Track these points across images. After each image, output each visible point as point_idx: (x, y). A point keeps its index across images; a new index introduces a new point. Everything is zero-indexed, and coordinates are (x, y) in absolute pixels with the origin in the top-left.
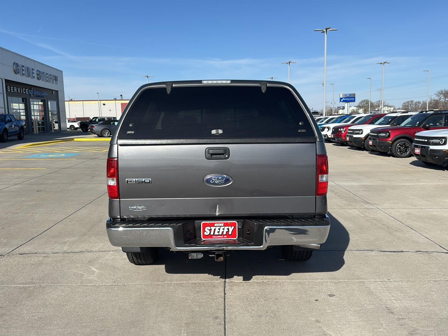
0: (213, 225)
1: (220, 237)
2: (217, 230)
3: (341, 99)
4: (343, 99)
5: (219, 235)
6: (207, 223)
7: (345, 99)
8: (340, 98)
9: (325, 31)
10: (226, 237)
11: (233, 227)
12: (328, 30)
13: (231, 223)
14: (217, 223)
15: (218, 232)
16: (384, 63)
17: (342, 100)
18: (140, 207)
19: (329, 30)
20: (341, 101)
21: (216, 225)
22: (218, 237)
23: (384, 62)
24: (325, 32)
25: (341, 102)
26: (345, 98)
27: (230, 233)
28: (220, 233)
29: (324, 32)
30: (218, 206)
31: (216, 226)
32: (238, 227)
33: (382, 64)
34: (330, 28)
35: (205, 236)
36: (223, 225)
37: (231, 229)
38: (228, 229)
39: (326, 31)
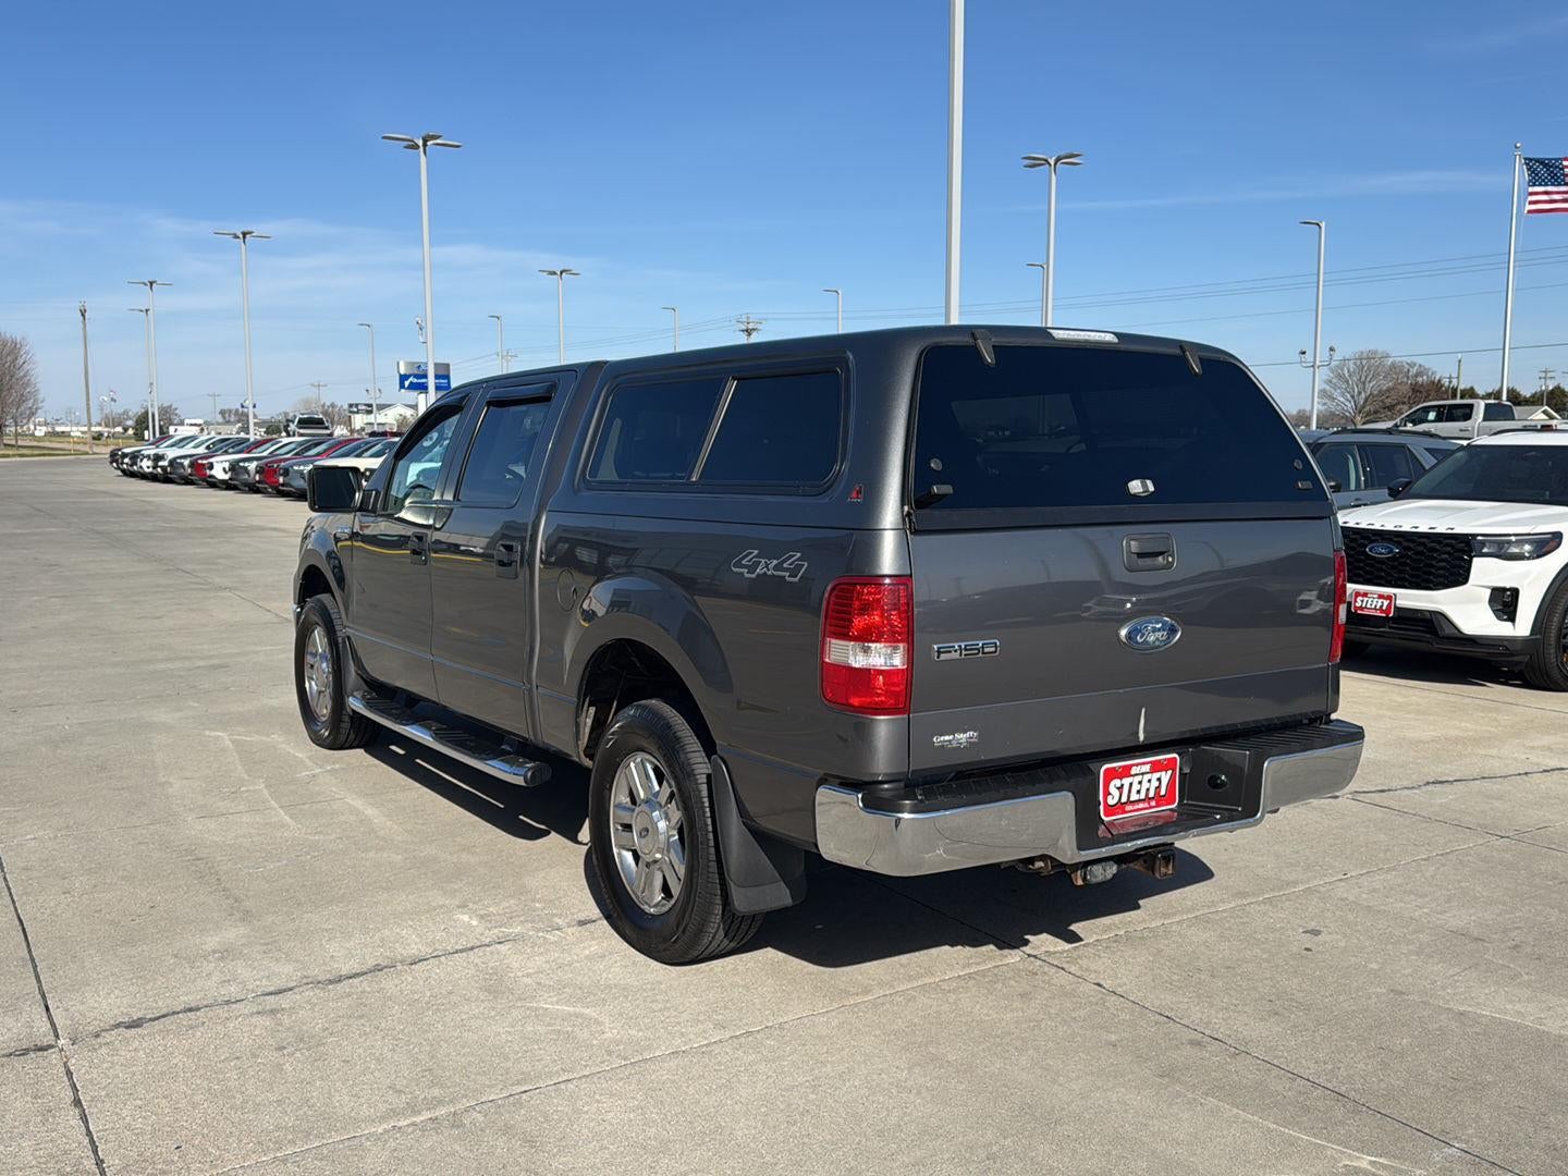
0: (1126, 772)
1: (1141, 806)
2: (1136, 787)
3: (403, 378)
4: (411, 379)
5: (1139, 801)
6: (1114, 768)
7: (416, 380)
8: (401, 375)
9: (420, 143)
10: (1153, 803)
11: (1170, 772)
12: (429, 143)
13: (1165, 760)
14: (1137, 765)
15: (1138, 792)
16: (561, 273)
17: (407, 383)
18: (962, 737)
19: (432, 142)
20: (402, 386)
21: (1134, 770)
22: (1137, 807)
23: (562, 269)
24: (422, 149)
25: (403, 390)
26: (416, 376)
27: (1163, 792)
28: (1143, 796)
29: (416, 147)
30: (1143, 710)
31: (1133, 776)
32: (1181, 769)
33: (555, 273)
34: (438, 137)
35: (1110, 810)
36: (1147, 768)
37: (1165, 777)
38: (1159, 779)
39: (425, 145)
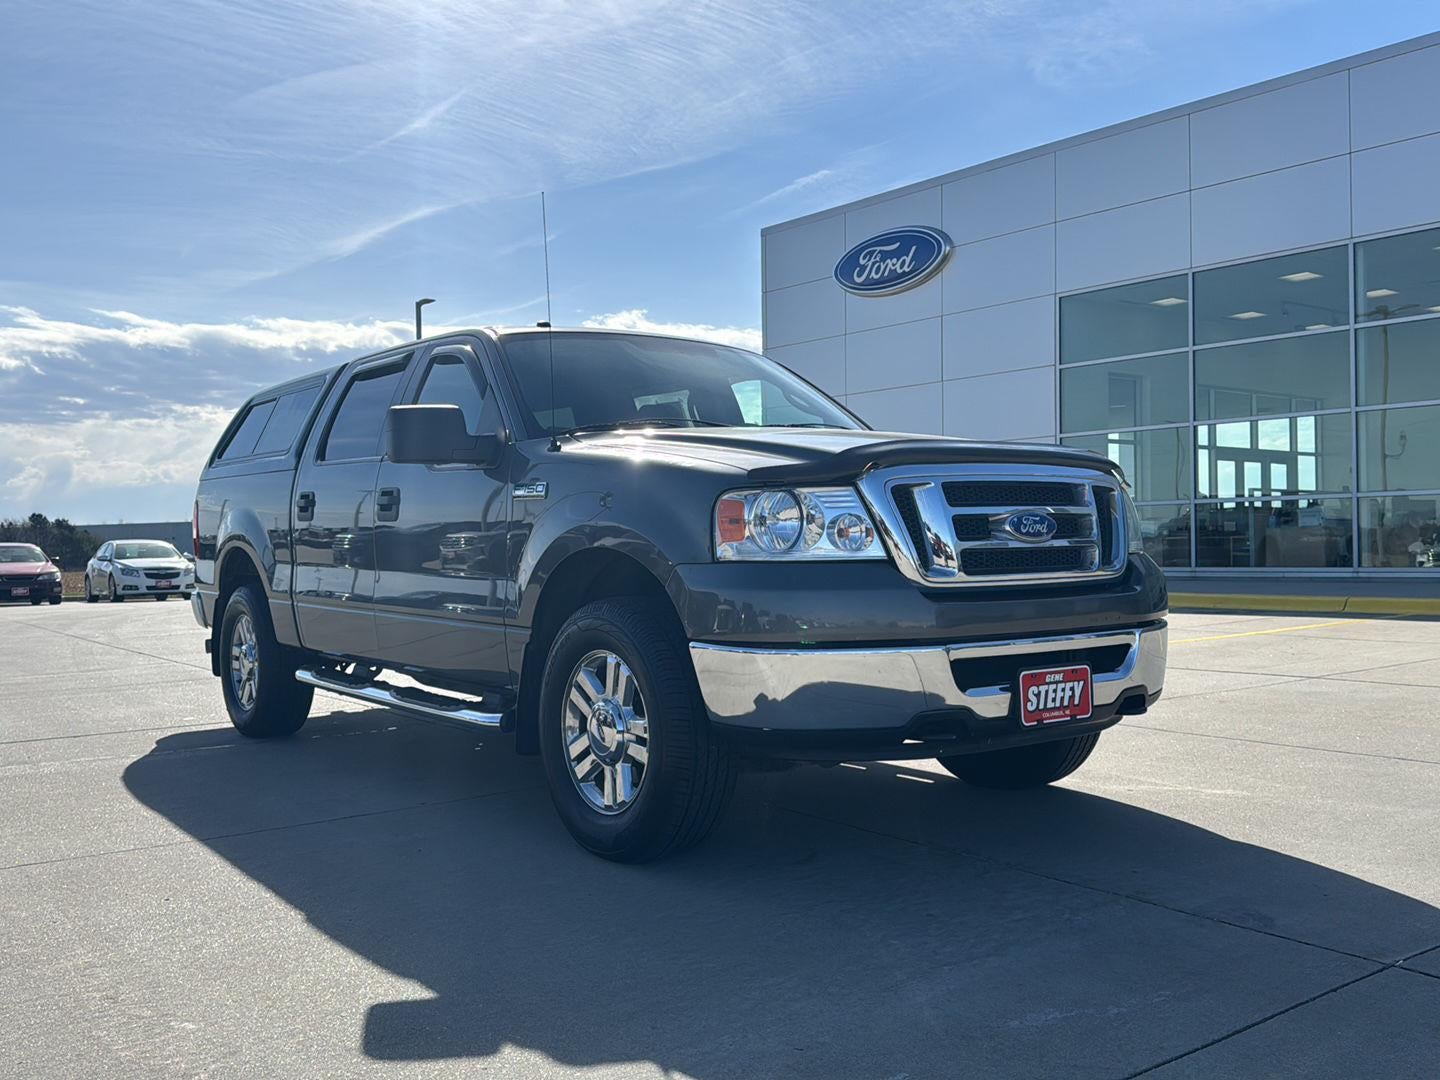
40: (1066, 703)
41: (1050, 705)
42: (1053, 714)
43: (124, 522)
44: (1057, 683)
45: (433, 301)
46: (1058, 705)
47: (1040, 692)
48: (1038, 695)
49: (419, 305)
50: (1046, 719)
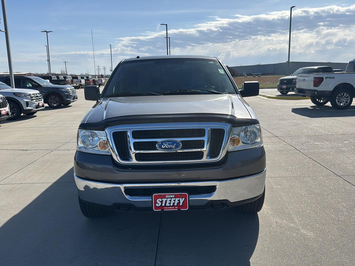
40: (176, 204)
41: (167, 205)
42: (169, 208)
43: (241, 66)
44: (171, 198)
45: (295, 7)
46: (172, 204)
47: (162, 201)
48: (162, 202)
49: (291, 8)
50: (165, 209)
